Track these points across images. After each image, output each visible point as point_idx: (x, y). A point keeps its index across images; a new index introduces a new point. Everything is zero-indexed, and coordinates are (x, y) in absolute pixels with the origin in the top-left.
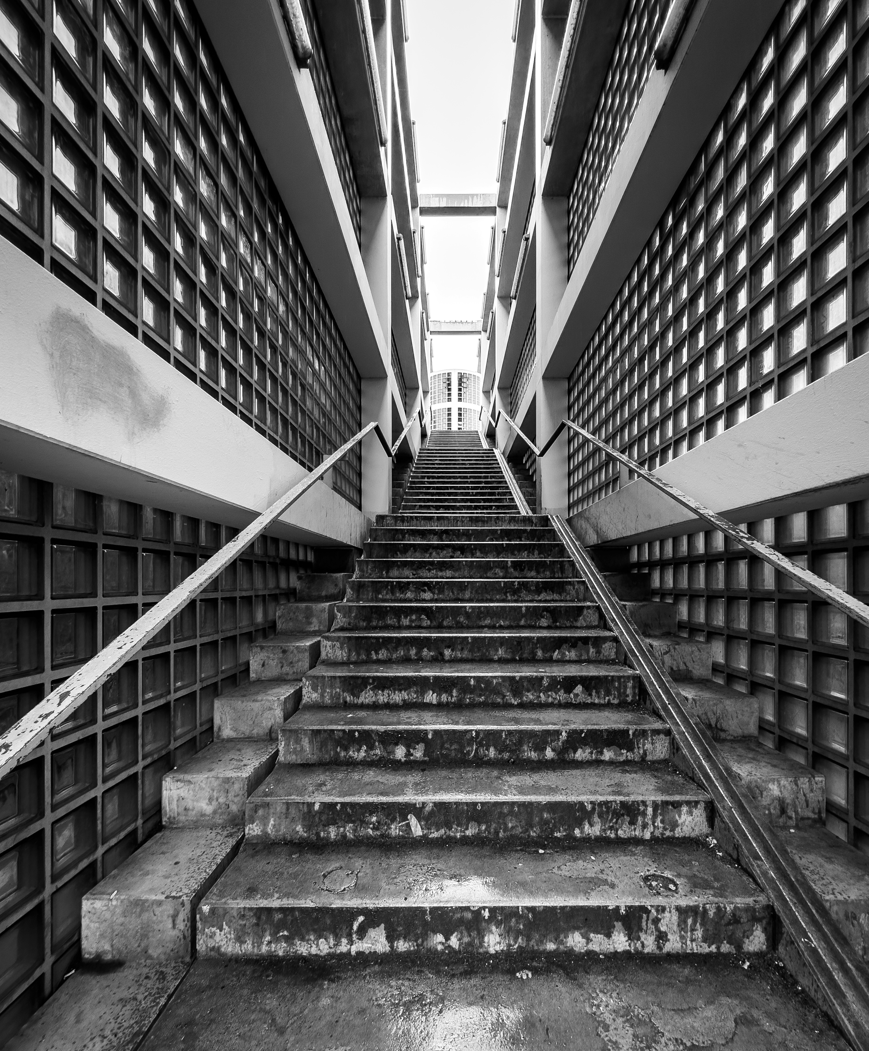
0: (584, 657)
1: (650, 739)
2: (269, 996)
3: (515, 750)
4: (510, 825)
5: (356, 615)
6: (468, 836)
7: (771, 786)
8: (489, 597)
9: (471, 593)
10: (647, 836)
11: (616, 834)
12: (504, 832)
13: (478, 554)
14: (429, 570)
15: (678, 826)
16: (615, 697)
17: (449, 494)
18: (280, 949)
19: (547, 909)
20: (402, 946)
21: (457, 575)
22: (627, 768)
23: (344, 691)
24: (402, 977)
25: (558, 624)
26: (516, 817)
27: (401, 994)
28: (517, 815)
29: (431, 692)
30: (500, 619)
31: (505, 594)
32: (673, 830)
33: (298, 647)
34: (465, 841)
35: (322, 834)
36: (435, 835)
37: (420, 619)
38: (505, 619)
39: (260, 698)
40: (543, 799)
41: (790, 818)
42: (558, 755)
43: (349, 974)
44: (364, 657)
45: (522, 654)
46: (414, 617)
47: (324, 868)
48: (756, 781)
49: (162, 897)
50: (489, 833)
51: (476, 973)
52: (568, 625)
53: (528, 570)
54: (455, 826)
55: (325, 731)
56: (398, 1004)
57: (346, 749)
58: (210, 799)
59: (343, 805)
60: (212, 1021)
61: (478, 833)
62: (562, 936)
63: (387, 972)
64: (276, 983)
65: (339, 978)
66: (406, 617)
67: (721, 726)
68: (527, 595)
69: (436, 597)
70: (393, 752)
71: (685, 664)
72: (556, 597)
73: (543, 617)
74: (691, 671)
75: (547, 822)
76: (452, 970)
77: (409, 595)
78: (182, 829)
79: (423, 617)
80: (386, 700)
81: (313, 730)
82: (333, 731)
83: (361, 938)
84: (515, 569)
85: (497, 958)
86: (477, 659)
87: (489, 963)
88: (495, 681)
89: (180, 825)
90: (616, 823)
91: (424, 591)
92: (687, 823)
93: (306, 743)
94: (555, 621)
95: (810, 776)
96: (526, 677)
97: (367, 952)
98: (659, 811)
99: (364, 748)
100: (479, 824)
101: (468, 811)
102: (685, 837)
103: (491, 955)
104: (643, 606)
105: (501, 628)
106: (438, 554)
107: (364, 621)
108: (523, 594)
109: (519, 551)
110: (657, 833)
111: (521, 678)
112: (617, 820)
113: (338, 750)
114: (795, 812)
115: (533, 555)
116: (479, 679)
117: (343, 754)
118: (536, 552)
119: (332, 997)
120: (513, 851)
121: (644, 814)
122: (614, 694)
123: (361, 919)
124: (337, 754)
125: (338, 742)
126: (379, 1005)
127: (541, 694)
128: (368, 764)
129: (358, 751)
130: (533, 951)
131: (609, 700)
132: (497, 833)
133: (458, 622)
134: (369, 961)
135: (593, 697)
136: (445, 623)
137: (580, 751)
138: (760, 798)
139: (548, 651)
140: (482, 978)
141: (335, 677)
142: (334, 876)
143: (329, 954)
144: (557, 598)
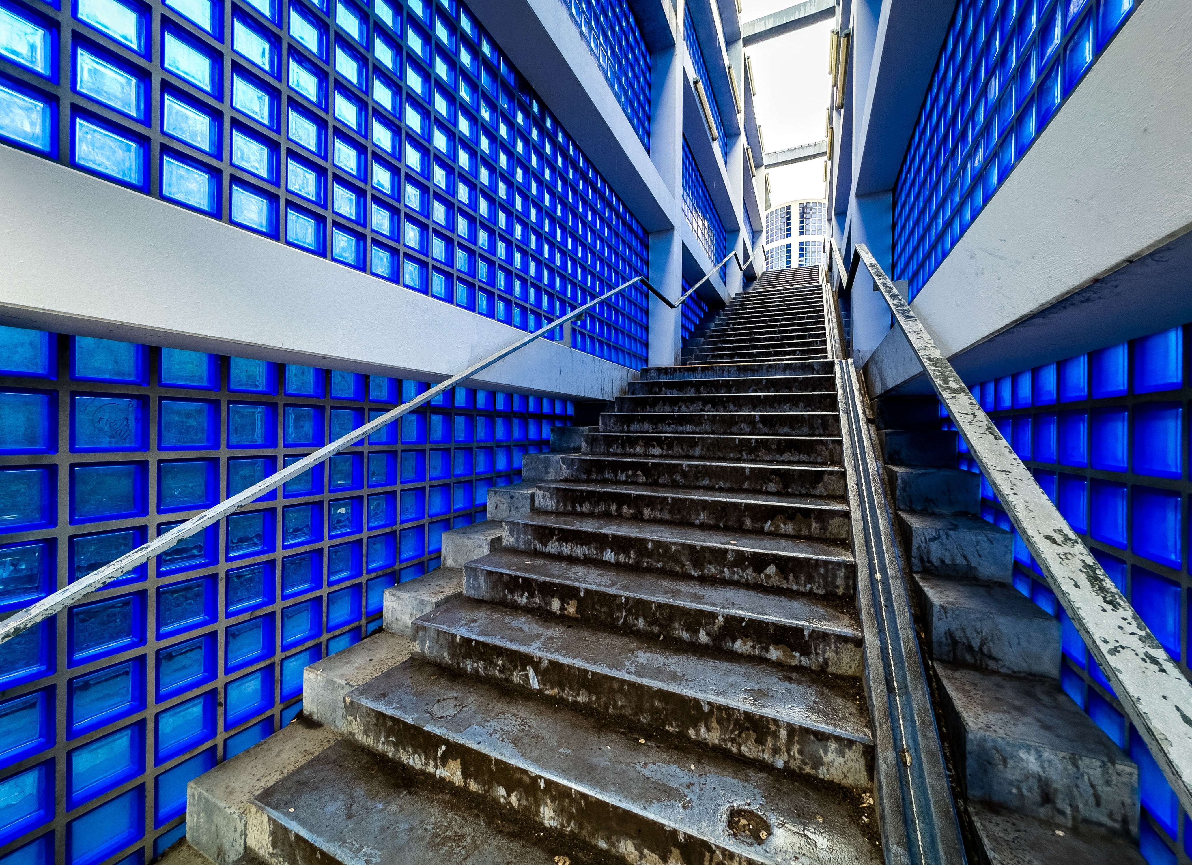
0: (804, 532)
1: (833, 646)
2: (363, 785)
3: (666, 626)
4: (620, 703)
5: (578, 468)
6: (579, 702)
7: (1023, 754)
8: (722, 455)
9: (702, 450)
10: (780, 764)
11: (739, 750)
12: (614, 708)
13: (731, 407)
14: (669, 424)
15: (822, 764)
16: (819, 586)
17: (751, 340)
18: (390, 751)
19: (600, 803)
20: (474, 786)
21: (698, 430)
22: (794, 675)
23: (534, 539)
24: (460, 813)
25: (790, 490)
26: (626, 696)
27: (449, 827)
28: (626, 695)
29: (609, 550)
30: (719, 480)
31: (741, 452)
32: (815, 767)
33: (522, 494)
34: (575, 707)
35: (461, 665)
36: (549, 692)
37: (636, 476)
38: (725, 481)
39: (472, 537)
40: (656, 684)
41: (1062, 813)
42: (713, 641)
43: (425, 793)
44: (569, 508)
45: (726, 522)
46: (630, 473)
47: (444, 694)
48: (995, 741)
49: (344, 683)
50: (599, 705)
51: (521, 838)
52: (803, 491)
53: (781, 425)
54: (567, 689)
55: (497, 573)
56: (440, 835)
57: (512, 593)
58: (411, 615)
59: (477, 642)
60: (317, 788)
61: (588, 703)
62: (614, 838)
63: (452, 804)
64: (373, 777)
65: (416, 793)
66: (622, 473)
67: (989, 649)
68: (766, 455)
69: (665, 452)
70: (549, 604)
71: (965, 557)
72: (803, 458)
73: (771, 481)
74: (975, 569)
75: (658, 711)
76: (503, 826)
77: (639, 450)
78: (393, 634)
79: (639, 473)
80: (569, 553)
81: (487, 571)
82: (502, 574)
83: (444, 765)
84: (764, 424)
85: (549, 834)
86: (677, 521)
87: (539, 835)
88: (673, 548)
89: (393, 631)
90: (739, 735)
91: (653, 447)
92: (836, 764)
93: (482, 580)
94: (786, 486)
95: (1105, 759)
96: (709, 548)
97: (447, 780)
98: (796, 738)
99: (526, 594)
100: (590, 694)
101: (579, 677)
102: (832, 782)
103: (545, 828)
104: (924, 474)
105: (721, 490)
106: (688, 407)
107: (584, 473)
108: (762, 453)
109: (779, 403)
110: (793, 765)
111: (702, 547)
112: (740, 733)
113: (506, 592)
114: (1071, 805)
115: (798, 407)
116: (658, 544)
117: (509, 597)
118: (802, 405)
119: (400, 806)
120: (613, 731)
121: (775, 735)
122: (819, 583)
123: (444, 748)
124: (505, 596)
125: (506, 586)
126: (426, 829)
127: (725, 569)
128: (527, 610)
129: (522, 596)
130: (585, 842)
131: (811, 589)
132: (607, 708)
133: (674, 481)
134: (445, 789)
135: (790, 582)
136: (661, 481)
137: (739, 642)
138: (1001, 767)
139: (758, 521)
140: (523, 846)
141: (527, 525)
142: (445, 703)
143: (421, 770)
144: (805, 459)
